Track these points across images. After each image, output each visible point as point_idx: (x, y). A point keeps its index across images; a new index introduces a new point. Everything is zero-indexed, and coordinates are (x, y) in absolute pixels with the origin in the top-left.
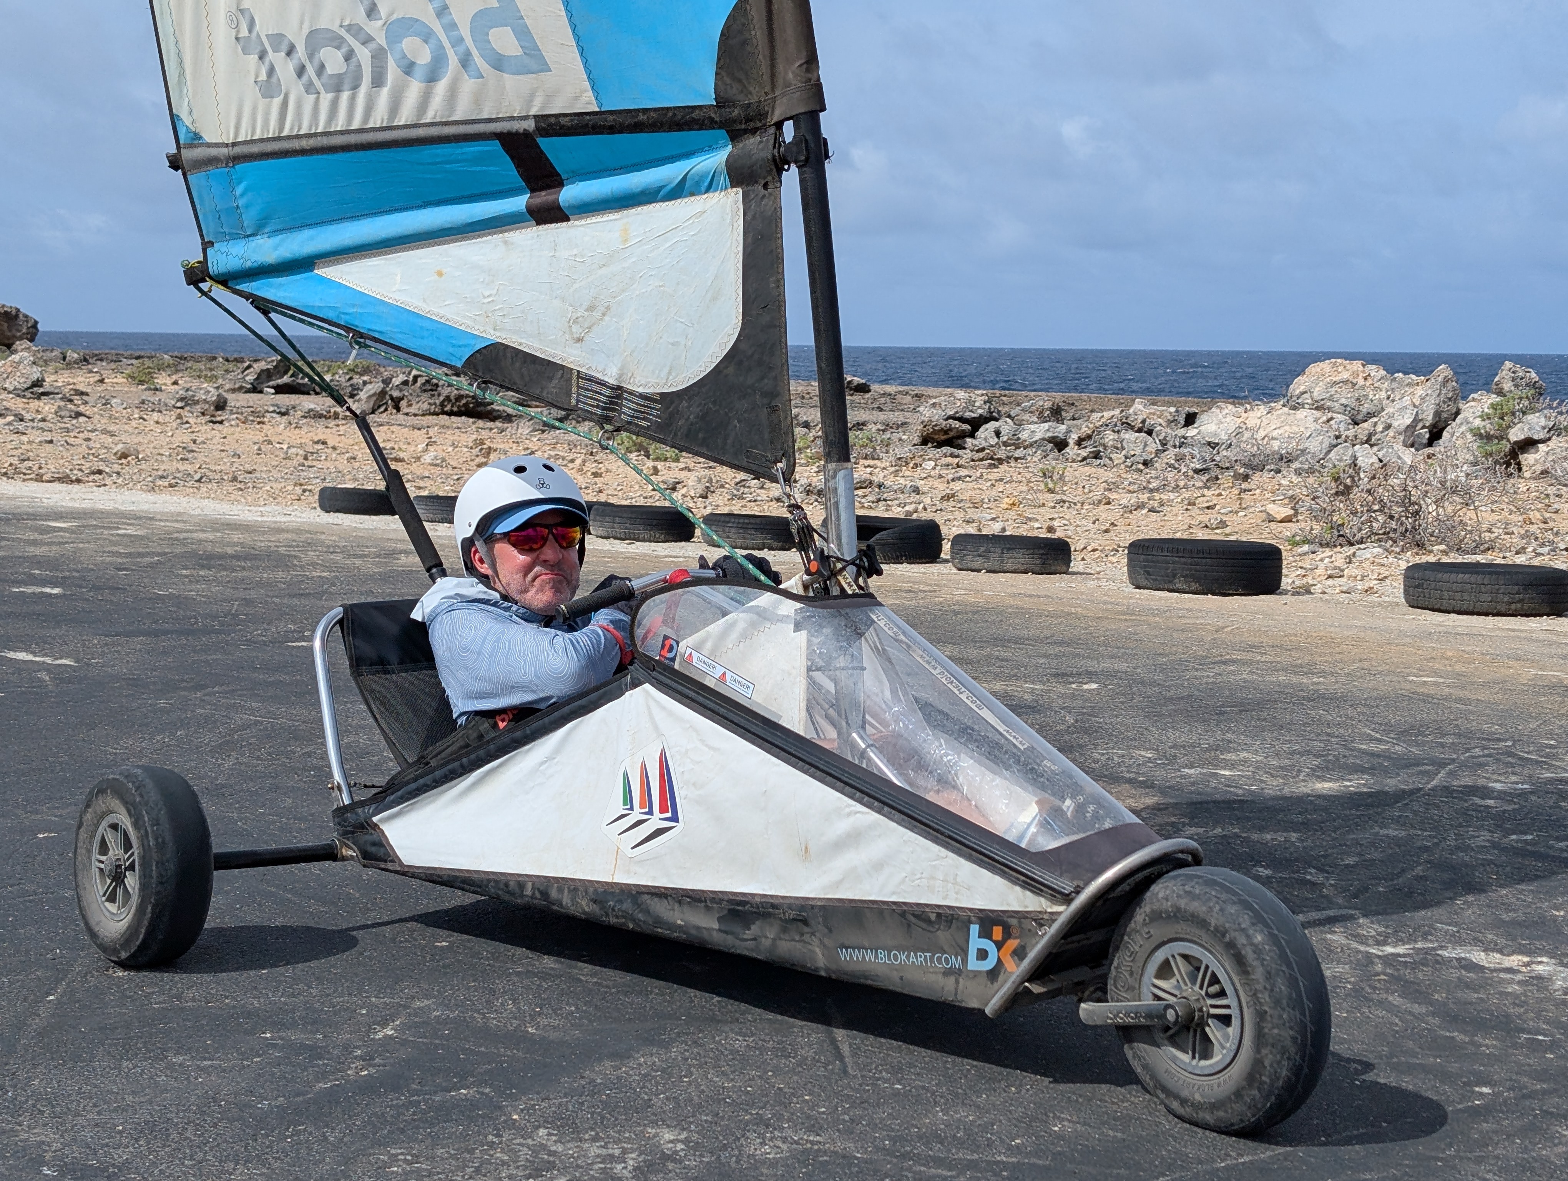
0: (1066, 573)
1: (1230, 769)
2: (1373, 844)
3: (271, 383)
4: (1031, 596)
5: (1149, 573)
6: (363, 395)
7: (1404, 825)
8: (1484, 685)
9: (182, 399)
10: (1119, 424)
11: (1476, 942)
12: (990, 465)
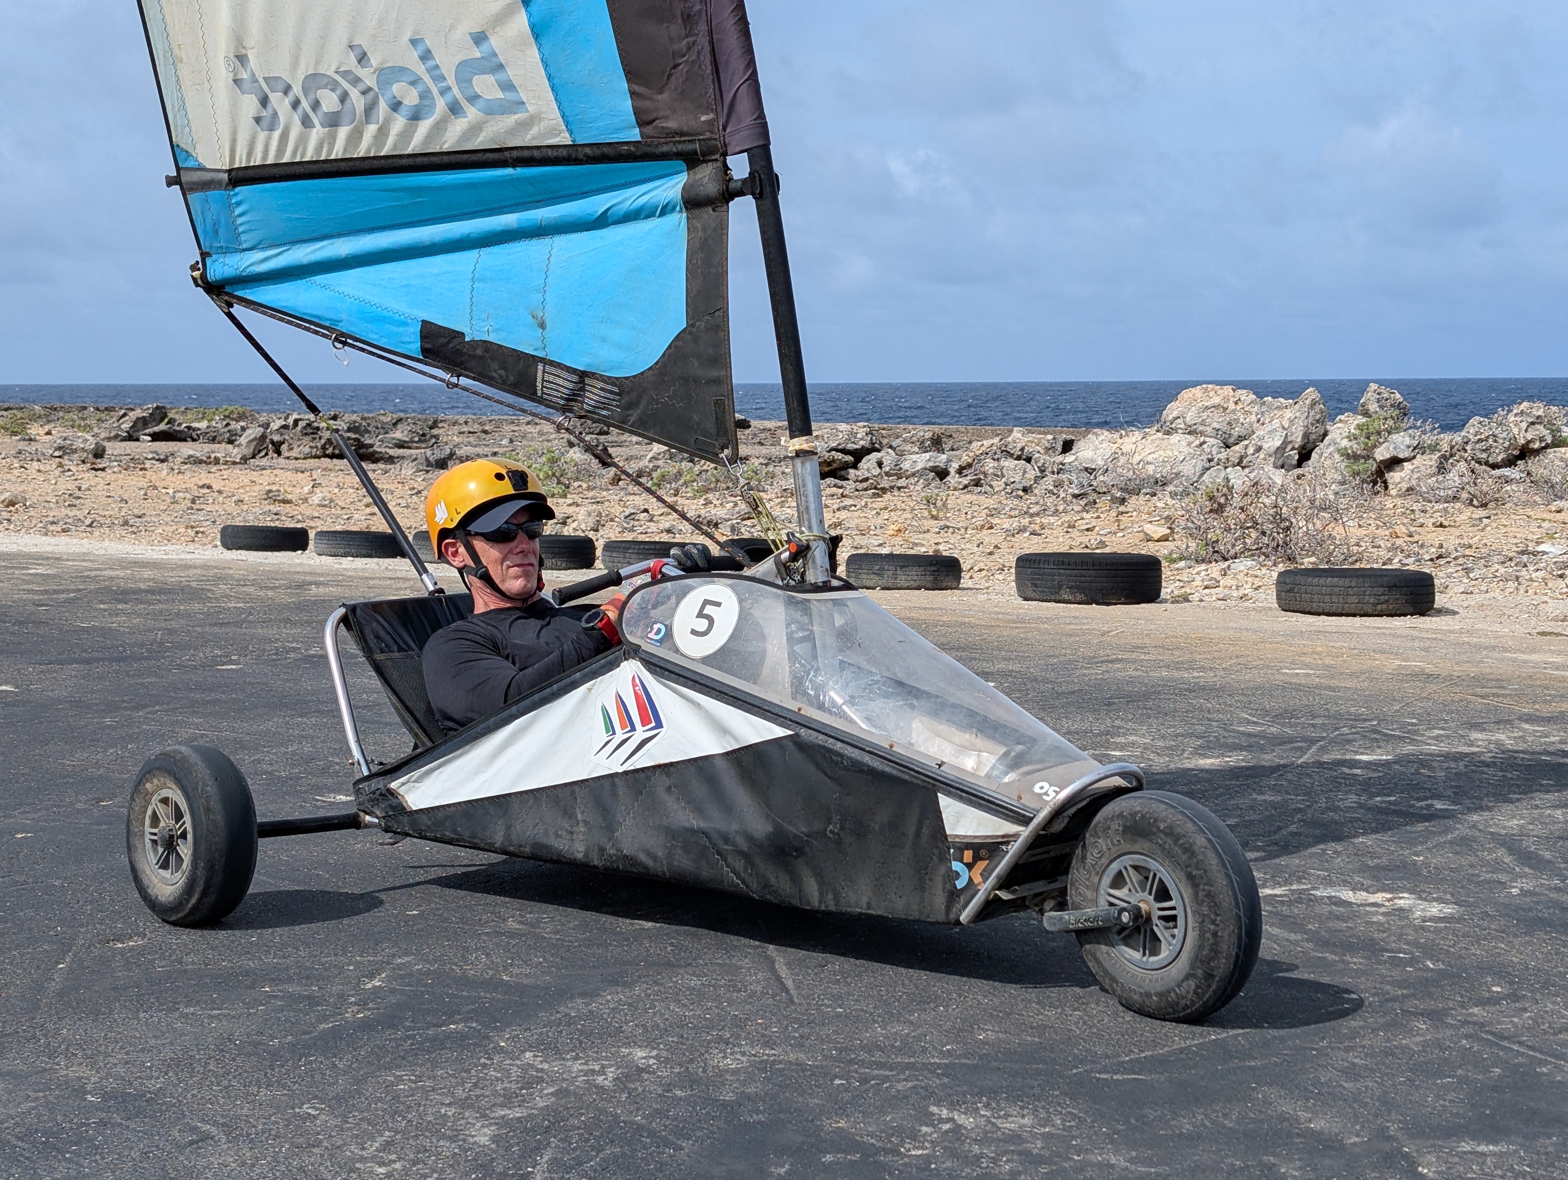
0: (957, 588)
1: (1121, 751)
2: (1252, 808)
3: (147, 431)
4: (925, 609)
5: (1036, 586)
6: (243, 440)
7: (1279, 791)
8: (1351, 675)
9: (60, 448)
10: (999, 452)
11: (1345, 883)
12: (874, 494)
